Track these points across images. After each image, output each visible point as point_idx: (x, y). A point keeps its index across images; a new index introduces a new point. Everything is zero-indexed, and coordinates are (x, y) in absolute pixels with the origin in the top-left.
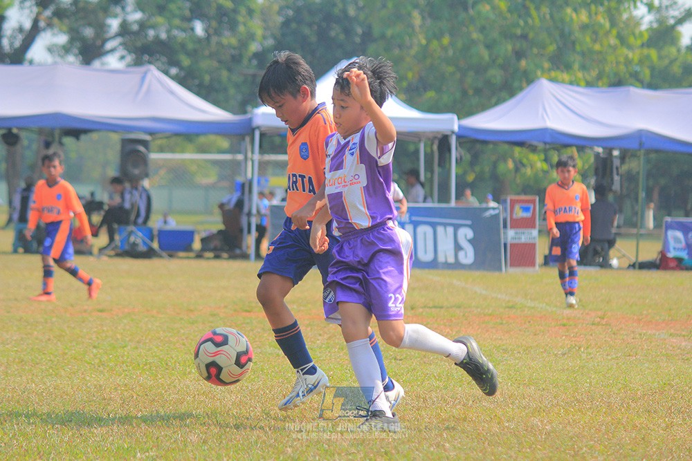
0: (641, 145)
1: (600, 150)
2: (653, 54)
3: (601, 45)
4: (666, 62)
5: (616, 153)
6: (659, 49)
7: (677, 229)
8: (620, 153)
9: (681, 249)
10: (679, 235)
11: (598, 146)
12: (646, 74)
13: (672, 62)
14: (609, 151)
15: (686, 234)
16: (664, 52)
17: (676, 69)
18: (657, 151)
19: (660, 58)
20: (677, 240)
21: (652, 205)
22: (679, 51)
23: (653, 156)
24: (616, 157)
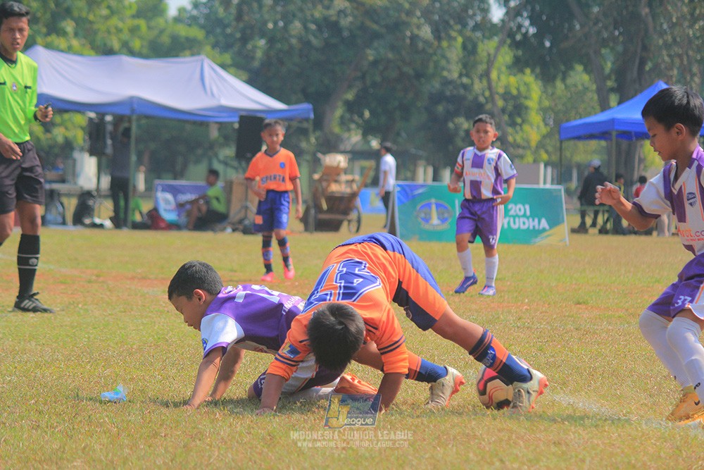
0: (133, 111)
1: (92, 115)
2: (142, 23)
3: (94, 16)
4: (156, 32)
5: (109, 118)
6: (148, 19)
7: (167, 191)
8: (114, 118)
9: (172, 210)
10: (169, 196)
11: (91, 111)
12: (136, 44)
13: (162, 31)
14: (101, 116)
15: (175, 196)
16: (153, 23)
17: (165, 39)
18: (147, 117)
19: (149, 28)
20: (167, 201)
21: (143, 168)
22: (166, 22)
23: (143, 121)
24: (109, 122)
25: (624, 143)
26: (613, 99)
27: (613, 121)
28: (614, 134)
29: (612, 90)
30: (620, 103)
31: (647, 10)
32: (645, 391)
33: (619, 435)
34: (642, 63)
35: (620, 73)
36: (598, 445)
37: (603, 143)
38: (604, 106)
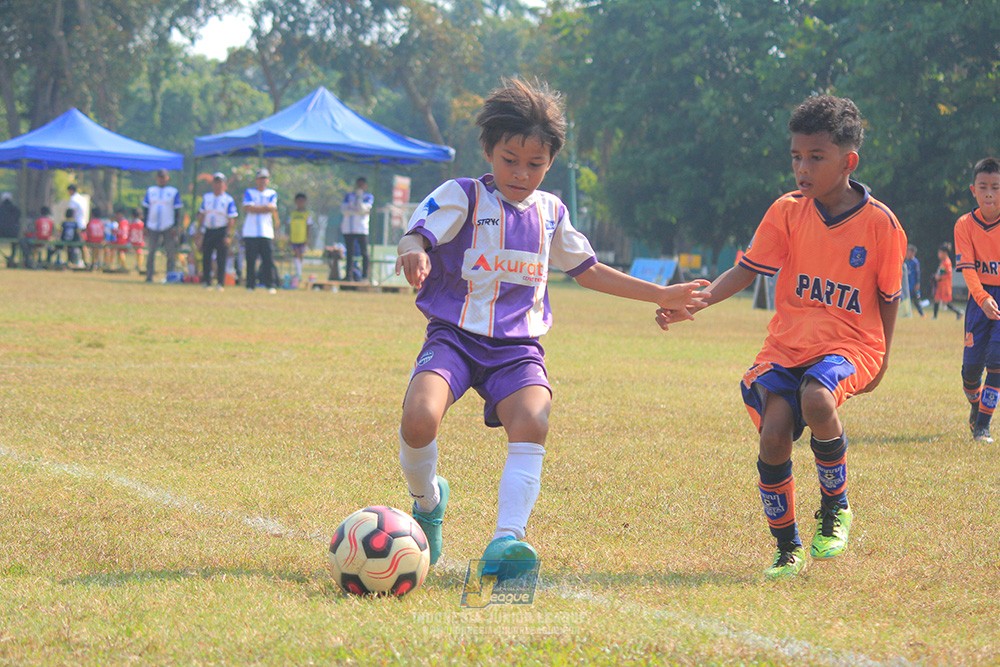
25: (35, 173)
26: (24, 126)
27: (24, 149)
28: (25, 162)
29: (24, 116)
30: (32, 129)
31: (61, 33)
32: (57, 434)
33: (29, 481)
34: (56, 87)
35: (33, 97)
36: (6, 491)
37: (13, 172)
38: (14, 133)
